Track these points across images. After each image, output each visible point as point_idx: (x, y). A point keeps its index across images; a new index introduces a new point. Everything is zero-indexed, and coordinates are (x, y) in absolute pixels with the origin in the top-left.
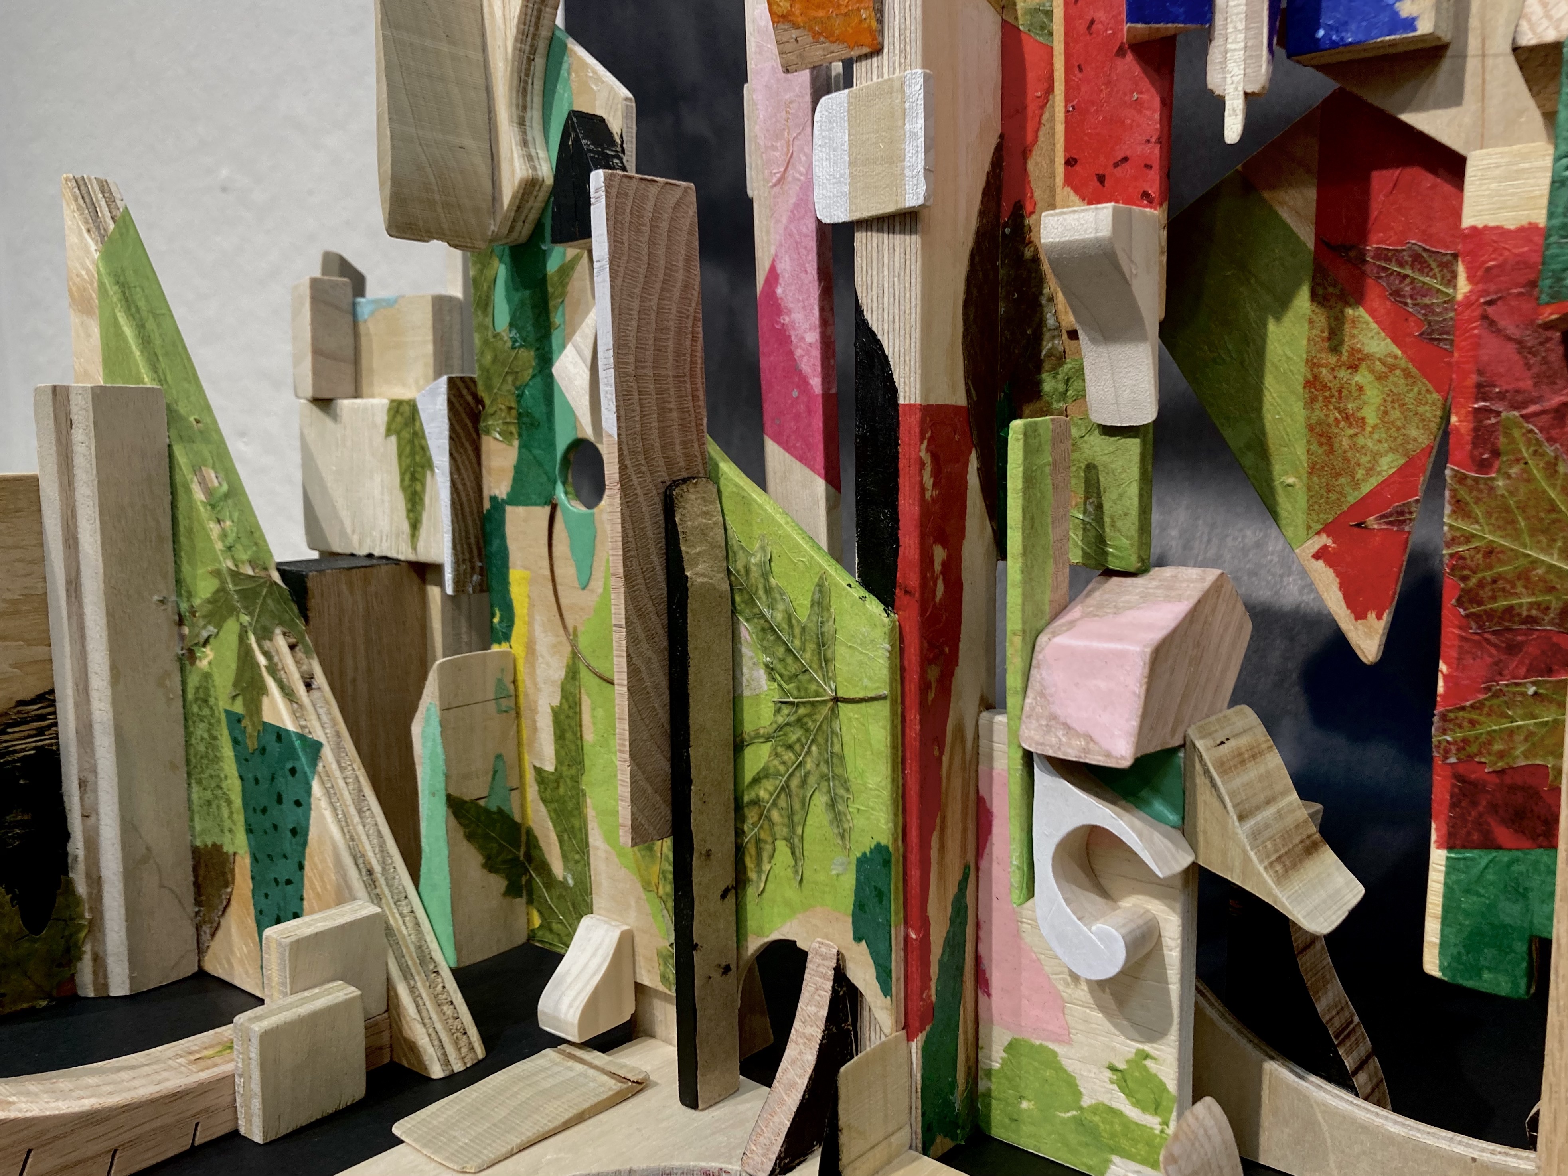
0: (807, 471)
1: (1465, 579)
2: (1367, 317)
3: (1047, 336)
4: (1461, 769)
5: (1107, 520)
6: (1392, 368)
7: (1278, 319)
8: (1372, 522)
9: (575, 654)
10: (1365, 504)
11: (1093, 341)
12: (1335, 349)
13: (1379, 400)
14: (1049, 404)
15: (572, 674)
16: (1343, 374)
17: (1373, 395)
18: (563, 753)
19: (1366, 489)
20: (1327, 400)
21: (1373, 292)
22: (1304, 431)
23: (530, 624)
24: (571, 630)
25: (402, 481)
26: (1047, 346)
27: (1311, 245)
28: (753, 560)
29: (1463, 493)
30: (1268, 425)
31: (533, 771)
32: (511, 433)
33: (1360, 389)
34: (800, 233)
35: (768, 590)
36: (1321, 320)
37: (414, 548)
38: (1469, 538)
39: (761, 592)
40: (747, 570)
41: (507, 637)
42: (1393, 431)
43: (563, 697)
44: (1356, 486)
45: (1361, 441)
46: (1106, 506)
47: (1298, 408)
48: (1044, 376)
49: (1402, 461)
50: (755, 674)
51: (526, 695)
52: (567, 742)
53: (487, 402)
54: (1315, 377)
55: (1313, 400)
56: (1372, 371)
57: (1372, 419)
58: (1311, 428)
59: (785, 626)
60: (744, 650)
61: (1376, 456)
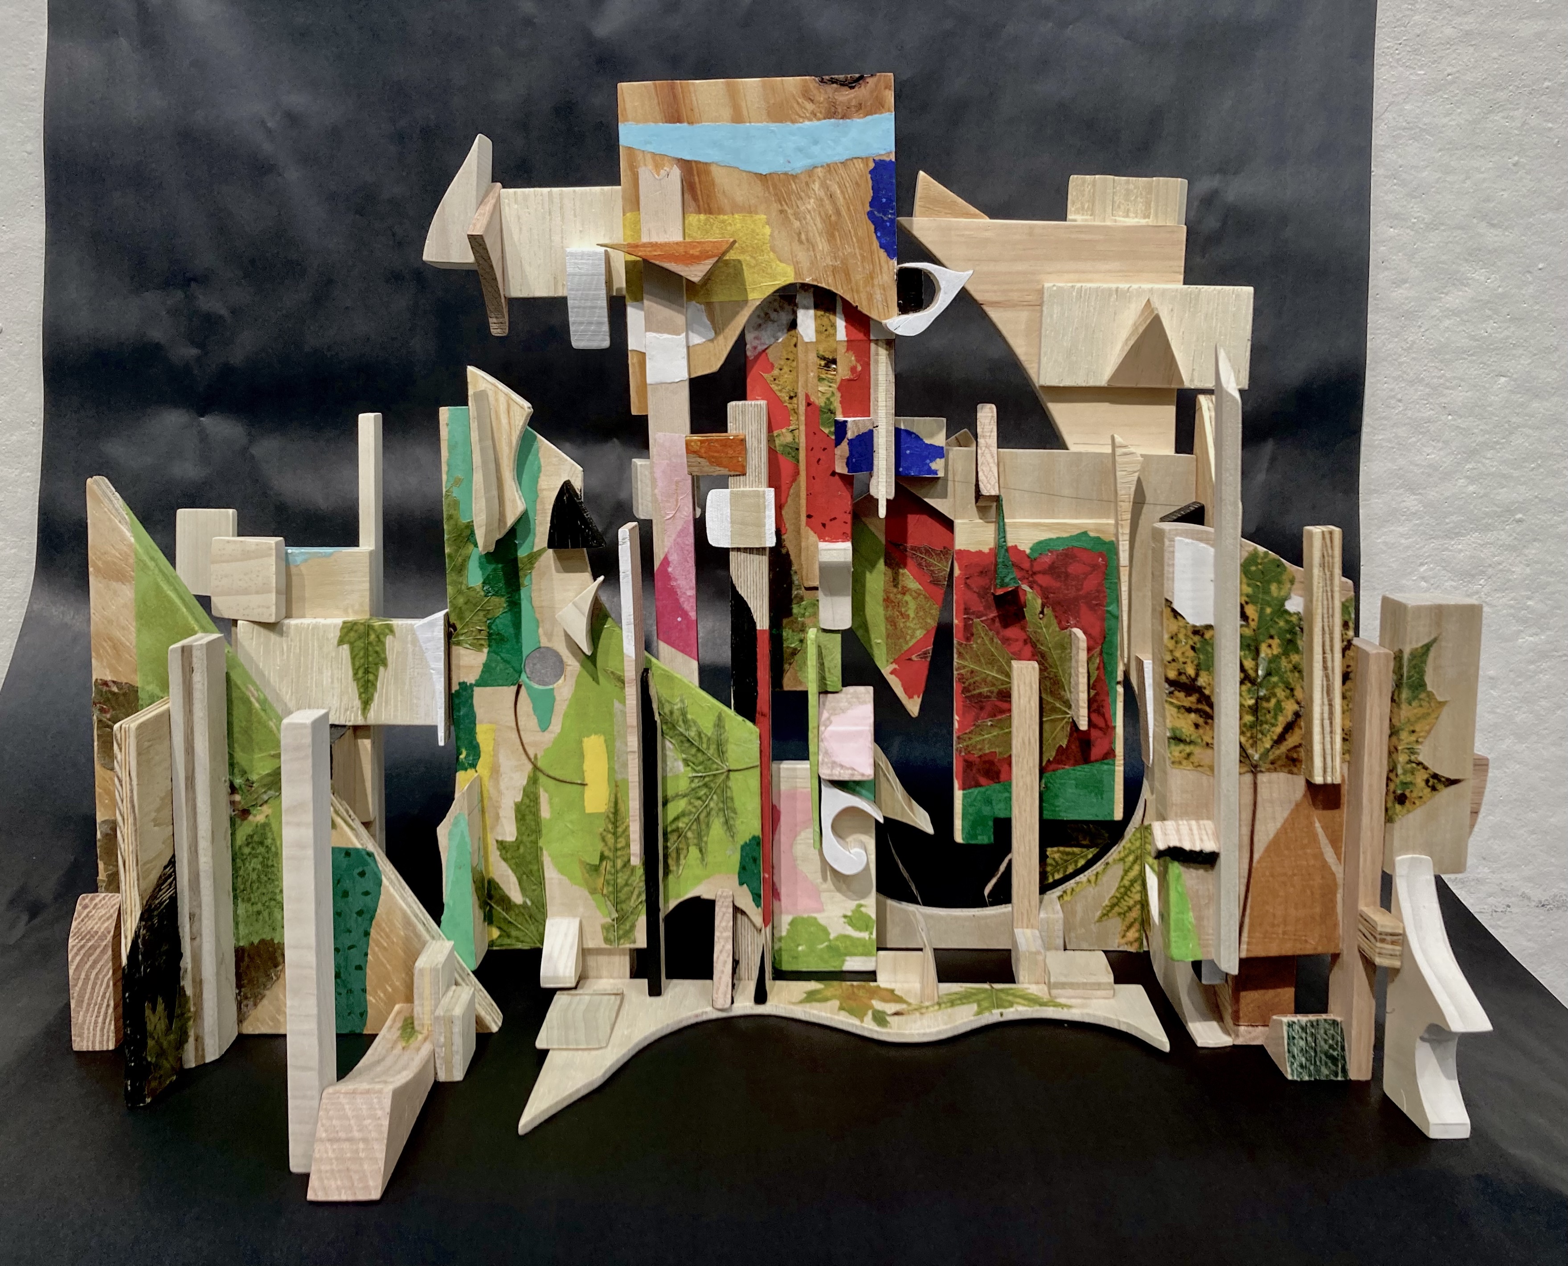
0: (686, 657)
1: (964, 683)
2: (908, 573)
3: (794, 588)
4: (966, 757)
5: (826, 670)
6: (919, 594)
7: (871, 572)
8: (914, 657)
9: (536, 768)
10: (911, 650)
11: (826, 595)
12: (896, 586)
13: (915, 607)
14: (797, 619)
15: (533, 781)
16: (899, 596)
17: (912, 605)
18: (524, 828)
19: (911, 644)
20: (893, 607)
21: (910, 562)
22: (884, 620)
23: (496, 755)
24: (532, 756)
25: (355, 674)
26: (795, 593)
27: (883, 542)
28: (676, 707)
29: (961, 650)
30: (868, 617)
31: (495, 843)
32: (482, 645)
33: (907, 603)
34: (684, 544)
35: (685, 721)
36: (890, 572)
37: (366, 718)
38: (964, 667)
39: (681, 723)
40: (671, 713)
41: (473, 766)
42: (921, 620)
43: (524, 795)
44: (907, 643)
45: (908, 624)
46: (826, 664)
47: (881, 611)
48: (794, 606)
49: (925, 632)
50: (676, 764)
51: (490, 798)
52: (528, 821)
53: (459, 626)
54: (888, 598)
55: (887, 607)
56: (911, 595)
57: (912, 615)
58: (887, 619)
59: (697, 738)
60: (668, 753)
61: (914, 630)
